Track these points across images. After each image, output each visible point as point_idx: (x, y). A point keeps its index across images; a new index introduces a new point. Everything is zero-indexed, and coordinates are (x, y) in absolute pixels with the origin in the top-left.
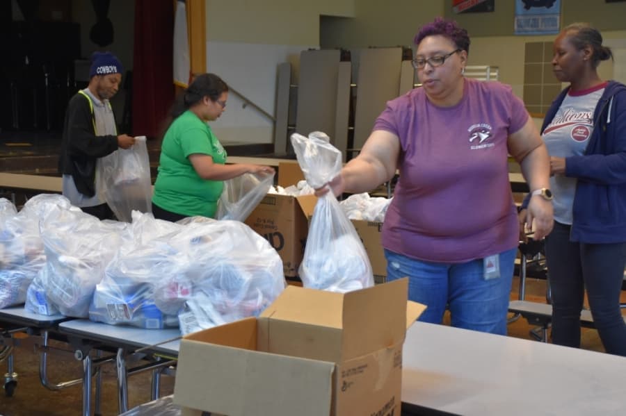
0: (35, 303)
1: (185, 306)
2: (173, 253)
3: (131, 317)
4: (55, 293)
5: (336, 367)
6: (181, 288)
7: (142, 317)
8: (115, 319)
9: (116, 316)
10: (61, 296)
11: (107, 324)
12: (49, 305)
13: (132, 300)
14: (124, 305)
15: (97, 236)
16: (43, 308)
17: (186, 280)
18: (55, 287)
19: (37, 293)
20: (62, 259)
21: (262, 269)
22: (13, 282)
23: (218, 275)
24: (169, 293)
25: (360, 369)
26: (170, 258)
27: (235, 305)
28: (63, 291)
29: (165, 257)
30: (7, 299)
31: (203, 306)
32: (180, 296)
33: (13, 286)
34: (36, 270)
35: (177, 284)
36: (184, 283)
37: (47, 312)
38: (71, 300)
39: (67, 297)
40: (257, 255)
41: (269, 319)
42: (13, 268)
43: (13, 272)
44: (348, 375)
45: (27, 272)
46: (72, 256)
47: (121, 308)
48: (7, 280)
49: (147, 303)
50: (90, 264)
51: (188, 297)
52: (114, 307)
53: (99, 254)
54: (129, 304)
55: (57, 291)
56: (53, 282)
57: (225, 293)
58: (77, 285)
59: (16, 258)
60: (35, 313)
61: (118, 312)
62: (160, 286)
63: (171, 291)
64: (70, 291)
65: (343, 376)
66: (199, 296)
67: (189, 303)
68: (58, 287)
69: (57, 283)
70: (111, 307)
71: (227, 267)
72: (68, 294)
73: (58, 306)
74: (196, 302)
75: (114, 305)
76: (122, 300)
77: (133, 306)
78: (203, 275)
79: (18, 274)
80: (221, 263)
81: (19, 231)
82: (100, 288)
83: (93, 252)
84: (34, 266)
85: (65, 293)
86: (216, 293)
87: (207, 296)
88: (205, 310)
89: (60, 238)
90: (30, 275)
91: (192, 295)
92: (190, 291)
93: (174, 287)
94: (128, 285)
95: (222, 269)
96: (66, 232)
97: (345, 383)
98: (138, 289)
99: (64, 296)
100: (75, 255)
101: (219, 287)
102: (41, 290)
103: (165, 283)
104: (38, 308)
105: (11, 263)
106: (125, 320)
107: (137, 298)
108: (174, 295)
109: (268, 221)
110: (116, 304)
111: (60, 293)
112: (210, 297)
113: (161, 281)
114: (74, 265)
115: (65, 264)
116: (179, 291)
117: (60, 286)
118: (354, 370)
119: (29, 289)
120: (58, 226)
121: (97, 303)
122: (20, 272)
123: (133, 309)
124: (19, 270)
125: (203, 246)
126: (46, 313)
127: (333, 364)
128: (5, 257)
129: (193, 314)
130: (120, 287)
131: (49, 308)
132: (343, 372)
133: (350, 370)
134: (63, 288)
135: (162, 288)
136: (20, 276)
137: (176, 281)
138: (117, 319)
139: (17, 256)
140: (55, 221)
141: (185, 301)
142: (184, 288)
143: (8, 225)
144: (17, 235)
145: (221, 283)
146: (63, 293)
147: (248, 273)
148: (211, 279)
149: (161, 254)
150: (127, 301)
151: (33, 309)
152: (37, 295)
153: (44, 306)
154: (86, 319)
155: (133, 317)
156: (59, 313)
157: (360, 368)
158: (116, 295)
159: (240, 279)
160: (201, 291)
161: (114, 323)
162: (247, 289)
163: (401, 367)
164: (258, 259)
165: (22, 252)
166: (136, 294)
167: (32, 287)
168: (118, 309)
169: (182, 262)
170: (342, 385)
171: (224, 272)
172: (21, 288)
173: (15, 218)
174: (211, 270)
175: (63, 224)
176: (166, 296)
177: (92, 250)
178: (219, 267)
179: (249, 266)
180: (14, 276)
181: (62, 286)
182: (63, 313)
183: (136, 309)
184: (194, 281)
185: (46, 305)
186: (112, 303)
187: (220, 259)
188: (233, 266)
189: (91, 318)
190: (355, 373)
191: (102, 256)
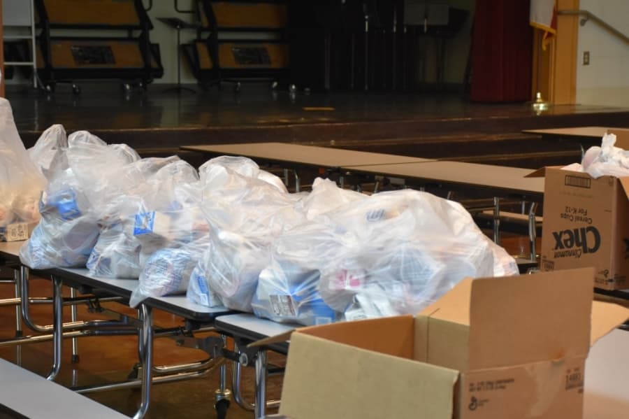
0: (198, 291)
1: (354, 302)
2: (341, 231)
3: (296, 312)
4: (214, 278)
5: (459, 376)
6: (351, 277)
7: (310, 313)
8: (278, 314)
9: (280, 311)
10: (221, 282)
11: (273, 321)
12: (210, 293)
13: (298, 291)
14: (288, 297)
15: (271, 209)
16: (204, 296)
17: (357, 267)
18: (214, 271)
19: (199, 278)
20: (223, 235)
21: (461, 258)
22: (176, 264)
23: (397, 262)
24: (336, 283)
25: (502, 383)
26: (337, 238)
27: (419, 303)
28: (223, 276)
29: (331, 236)
30: (170, 284)
31: (376, 302)
32: (348, 288)
33: (176, 269)
34: (202, 249)
35: (346, 272)
36: (355, 271)
37: (209, 303)
38: (231, 288)
39: (227, 284)
40: (454, 240)
41: (428, 318)
42: (178, 247)
43: (177, 251)
44: (479, 389)
45: (193, 252)
46: (235, 232)
47: (285, 301)
48: (169, 261)
49: (318, 297)
50: (258, 244)
51: (359, 289)
52: (277, 299)
53: (267, 231)
54: (295, 296)
55: (217, 275)
56: (213, 265)
57: (406, 287)
58: (238, 270)
59: (181, 234)
60: (196, 303)
61: (281, 305)
62: (326, 274)
63: (338, 280)
64: (229, 276)
65: (471, 390)
66: (373, 289)
67: (359, 298)
68: (217, 271)
69: (216, 265)
70: (274, 298)
71: (409, 252)
72: (227, 281)
73: (220, 296)
74: (368, 297)
75: (277, 296)
76: (287, 291)
77: (298, 298)
78: (379, 262)
79: (182, 254)
80: (403, 247)
81: (188, 201)
82: (264, 275)
83: (262, 229)
84: (202, 245)
85: (224, 278)
86: (394, 286)
87: (382, 288)
88: (380, 307)
89: (221, 208)
90: (196, 255)
91: (365, 287)
92: (361, 281)
93: (342, 275)
94: (296, 272)
95: (403, 255)
96: (232, 202)
97: (474, 400)
98: (307, 277)
99: (223, 283)
100: (239, 231)
101: (399, 279)
102: (203, 274)
103: (332, 270)
104: (199, 297)
105: (176, 240)
106: (290, 316)
107: (305, 289)
108: (340, 287)
109: (581, 211)
110: (279, 295)
111: (220, 278)
112: (387, 290)
113: (327, 267)
114: (236, 244)
115: (224, 242)
116: (348, 281)
117: (220, 271)
118: (490, 383)
119: (193, 273)
120: (224, 194)
121: (260, 294)
122: (185, 252)
123: (298, 303)
124: (184, 249)
125: (381, 224)
126: (207, 304)
127: (456, 372)
128: (170, 232)
129: (364, 311)
130: (286, 275)
131: (211, 298)
132: (472, 385)
133: (482, 383)
134: (223, 272)
135: (328, 276)
136: (184, 256)
137: (345, 268)
138: (281, 315)
139: (183, 231)
140: (222, 188)
141: (355, 294)
142: (355, 277)
143: (177, 193)
144: (186, 205)
145: (402, 274)
146: (222, 279)
147: (439, 262)
148: (389, 268)
149: (325, 231)
150: (292, 292)
151: (195, 298)
152: (199, 279)
153: (205, 295)
154: (250, 314)
155: (299, 312)
156: (222, 305)
157: (499, 382)
158: (281, 284)
159: (427, 270)
160: (376, 282)
161: (279, 320)
162: (436, 284)
163: (581, 391)
164: (456, 245)
165: (189, 227)
166: (305, 283)
167: (196, 270)
168: (283, 303)
169: (351, 244)
170: (469, 402)
171: (405, 257)
172: (186, 272)
173: (187, 185)
174: (389, 256)
175: (231, 192)
176: (332, 287)
177: (261, 226)
178: (400, 252)
179: (442, 254)
180: (178, 256)
181: (222, 270)
182: (226, 305)
183: (302, 302)
184: (368, 270)
185: (208, 294)
186: (275, 293)
187: (401, 242)
188: (418, 252)
189: (255, 312)
190: (492, 388)
191: (272, 234)
